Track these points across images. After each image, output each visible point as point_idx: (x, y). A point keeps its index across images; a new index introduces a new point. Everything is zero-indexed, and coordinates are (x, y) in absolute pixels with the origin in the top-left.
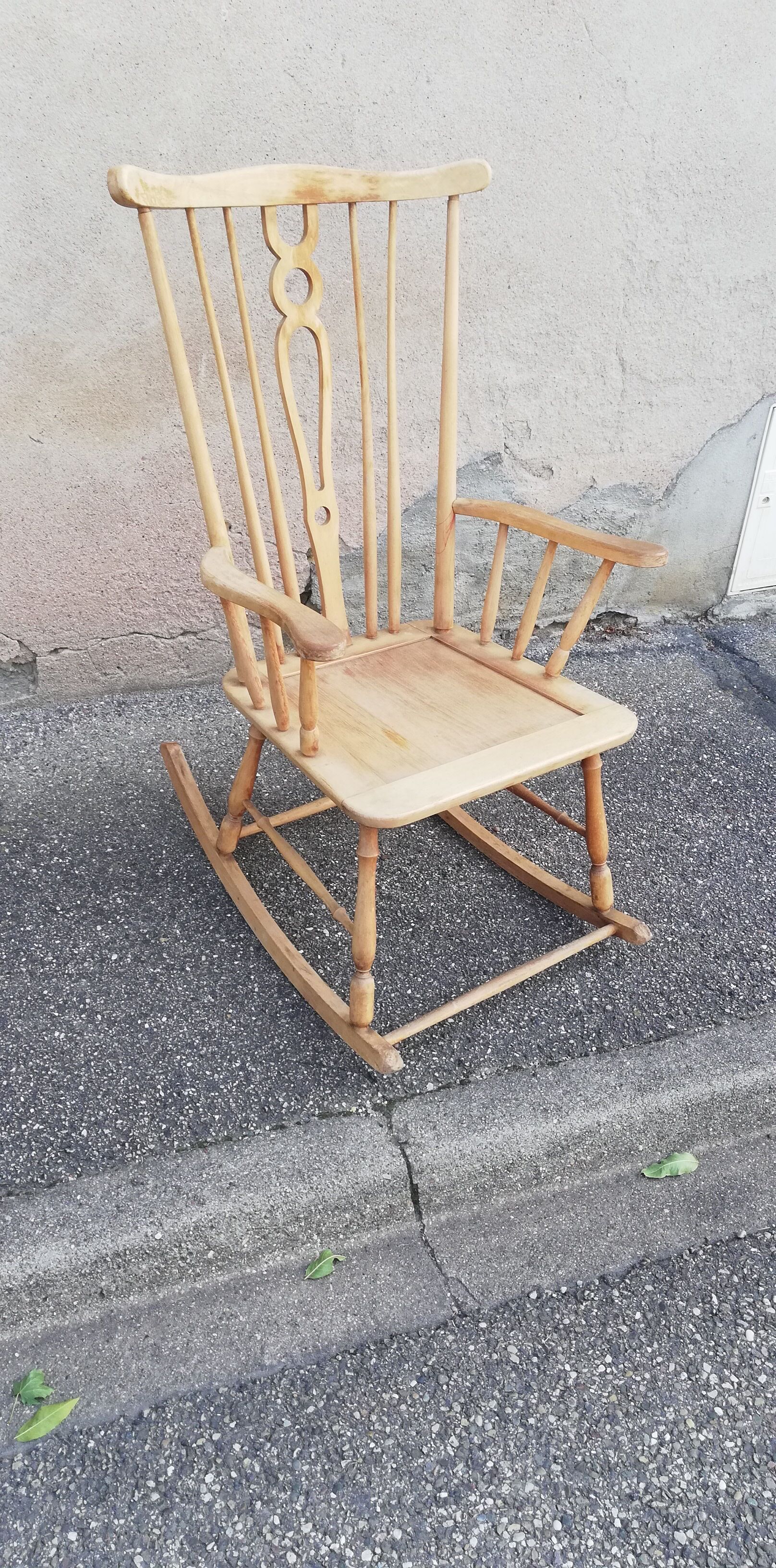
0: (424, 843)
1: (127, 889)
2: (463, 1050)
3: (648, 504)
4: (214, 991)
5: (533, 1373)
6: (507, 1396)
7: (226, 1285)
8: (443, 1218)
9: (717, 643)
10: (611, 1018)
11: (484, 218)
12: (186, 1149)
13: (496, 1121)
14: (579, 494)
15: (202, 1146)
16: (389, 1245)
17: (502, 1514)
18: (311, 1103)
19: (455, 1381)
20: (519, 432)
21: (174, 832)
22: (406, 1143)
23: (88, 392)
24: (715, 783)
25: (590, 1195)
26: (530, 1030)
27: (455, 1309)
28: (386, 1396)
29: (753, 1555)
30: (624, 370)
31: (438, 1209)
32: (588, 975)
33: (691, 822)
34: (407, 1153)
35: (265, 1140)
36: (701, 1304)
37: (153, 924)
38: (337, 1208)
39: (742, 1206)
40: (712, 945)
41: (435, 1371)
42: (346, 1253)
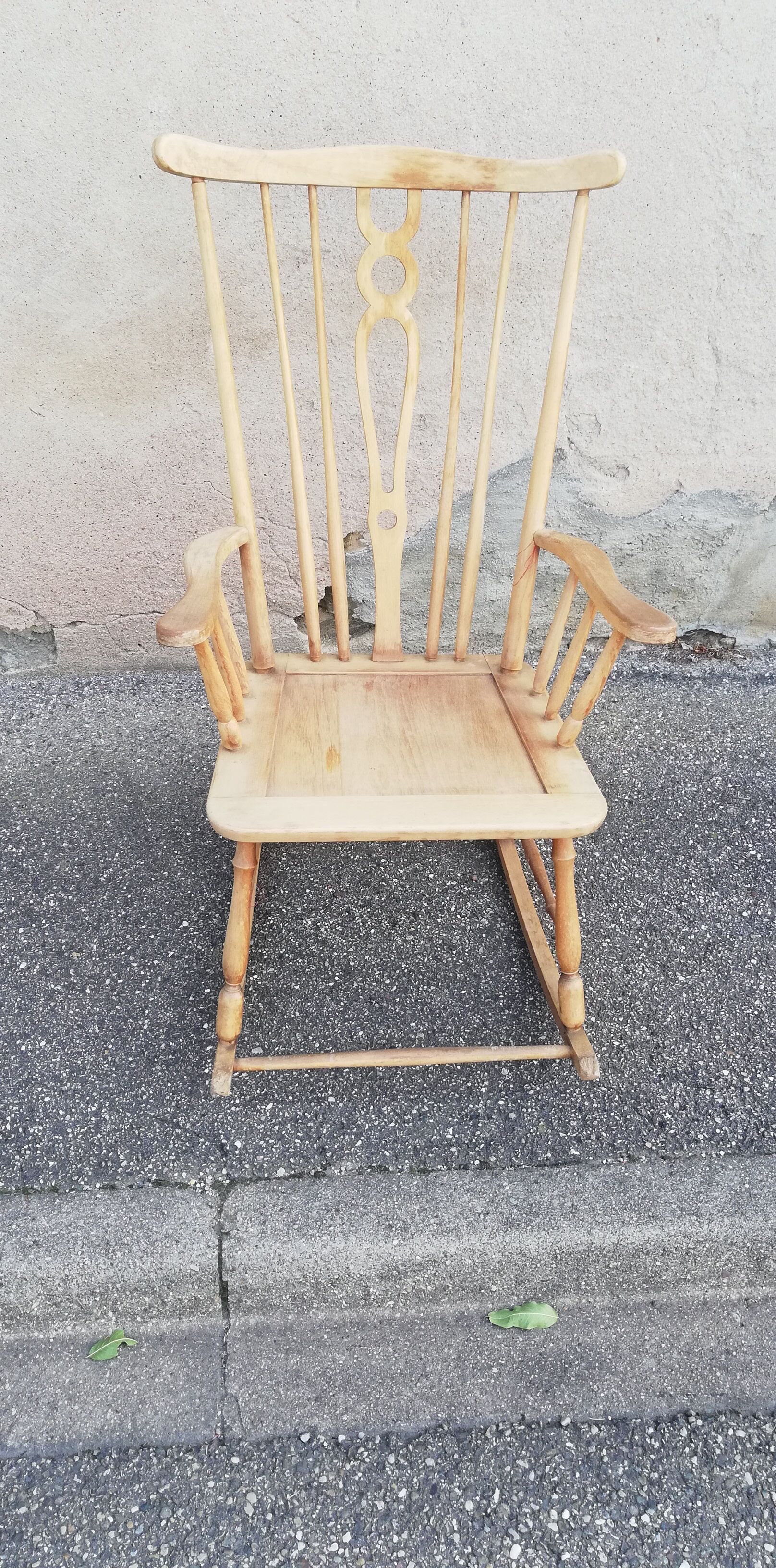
0: (388, 883)
1: (65, 890)
2: (331, 1137)
3: (750, 513)
4: (103, 1021)
5: (261, 1532)
6: (221, 1552)
7: (10, 1345)
8: (252, 1321)
12: (10, 1192)
13: (332, 1228)
14: (661, 498)
15: (26, 1192)
16: (187, 1339)
18: (151, 1166)
19: (177, 1519)
20: (586, 427)
21: (135, 834)
22: (228, 1234)
23: (88, 365)
24: (752, 856)
25: (420, 1329)
26: (414, 1126)
27: (219, 1432)
28: (101, 1517)
31: (248, 1311)
32: (505, 1072)
33: (702, 901)
34: (224, 1246)
35: (90, 1199)
36: (478, 1498)
37: (74, 934)
38: (136, 1289)
39: (583, 1386)
40: (663, 1060)
41: (161, 1502)
42: (139, 1337)
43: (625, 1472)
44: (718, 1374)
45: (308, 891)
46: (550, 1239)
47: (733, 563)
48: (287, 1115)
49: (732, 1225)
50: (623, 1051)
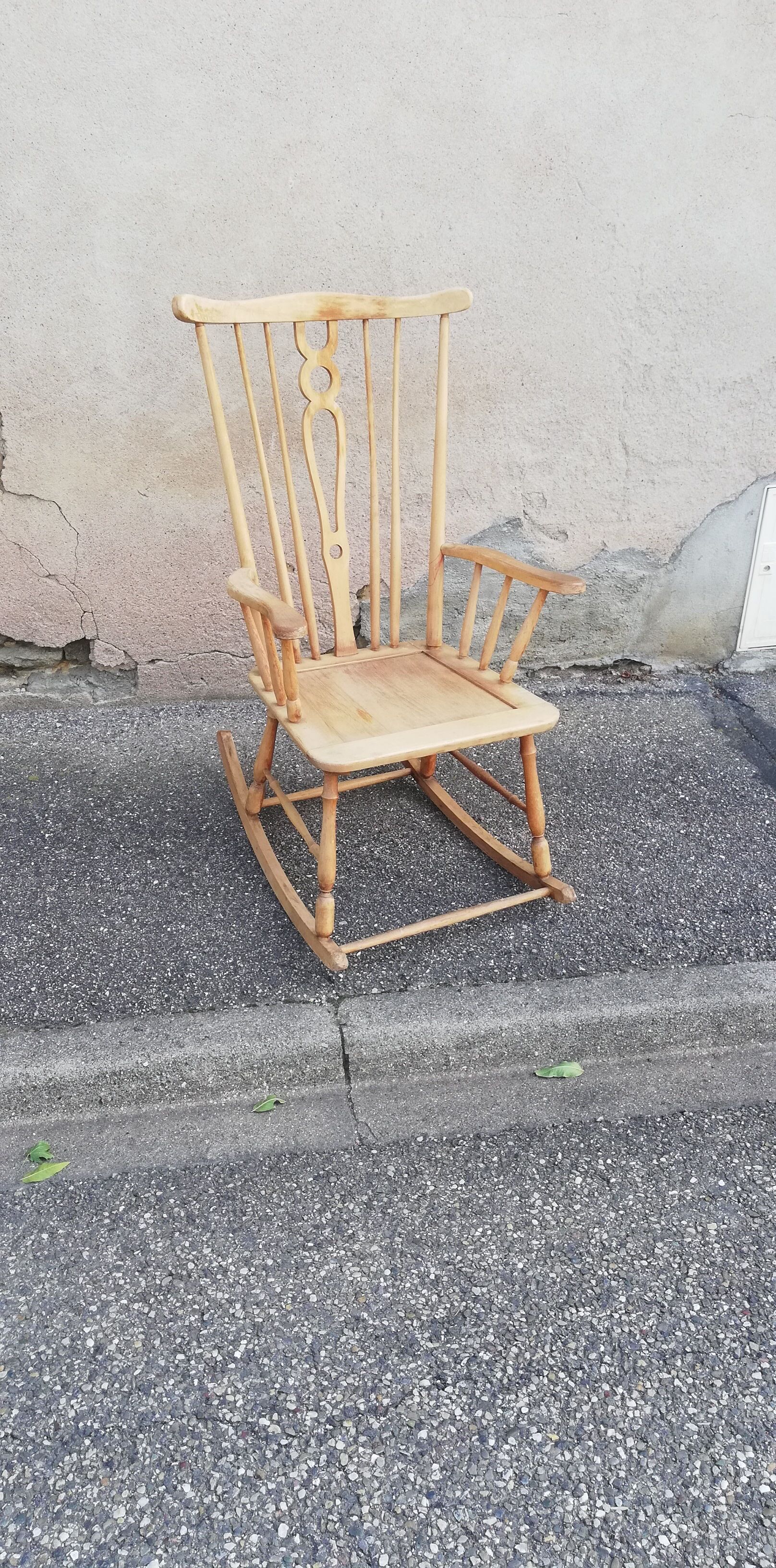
1: (176, 837)
2: (407, 968)
3: (656, 566)
4: (225, 911)
5: (402, 1183)
6: (377, 1194)
7: (193, 1110)
8: (367, 1085)
9: (723, 691)
11: (500, 331)
12: (179, 1012)
13: (419, 1016)
14: (591, 555)
15: (191, 1011)
16: (321, 1098)
17: (348, 1261)
18: (280, 992)
19: (342, 1181)
20: (536, 502)
21: (221, 801)
22: (345, 1025)
23: (184, 459)
24: (683, 798)
25: (488, 1082)
26: (466, 960)
27: (358, 1141)
28: (288, 1184)
29: (527, 1308)
30: (627, 453)
31: (363, 1077)
32: (525, 927)
33: (650, 825)
34: (344, 1030)
35: (239, 1012)
36: (547, 1158)
37: (190, 862)
38: (283, 1063)
39: (607, 1102)
40: (636, 915)
42: (287, 1099)
43: (644, 1140)
44: (700, 1091)
45: (360, 830)
46: (573, 1015)
47: (646, 605)
49: (698, 1002)
50: (607, 912)
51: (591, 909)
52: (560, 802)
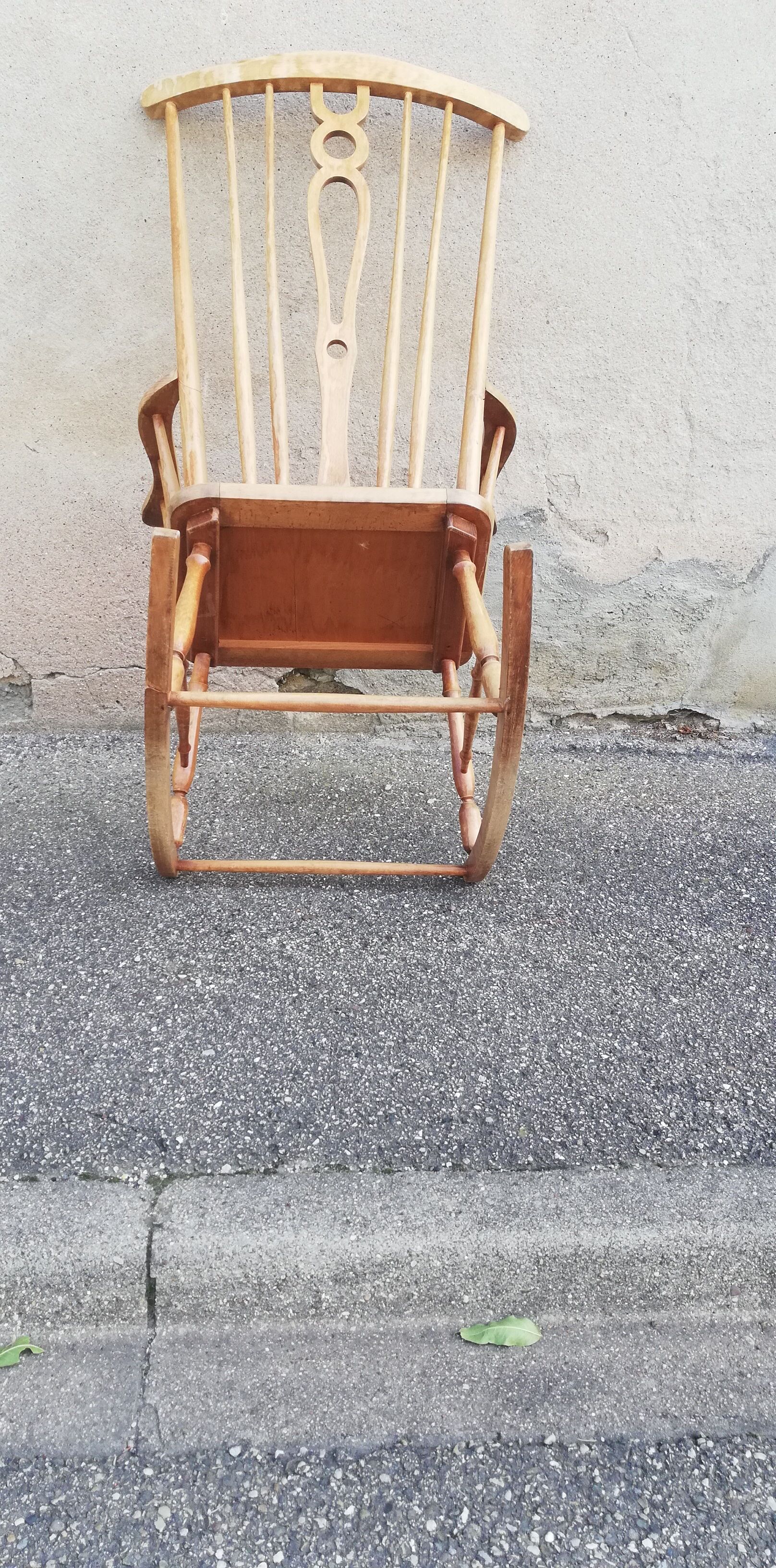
0: (360, 910)
1: (15, 907)
2: (285, 1135)
3: (728, 585)
4: (42, 1022)
5: (172, 1548)
8: (182, 1331)
10: (487, 1132)
11: (517, 243)
13: (281, 1222)
14: (640, 565)
16: (104, 1349)
18: (79, 1159)
19: (71, 1533)
20: (565, 488)
21: (96, 862)
22: (160, 1226)
24: (747, 899)
25: (379, 1344)
26: (380, 1127)
27: (131, 1445)
30: (692, 427)
31: (178, 1318)
32: (482, 1078)
33: (694, 935)
34: (154, 1237)
35: (6, 1189)
36: (442, 1518)
37: (20, 945)
38: (48, 1285)
39: (570, 1404)
40: (657, 1073)
41: (54, 1514)
42: (46, 1347)
43: (621, 1494)
44: (731, 1396)
45: (275, 914)
46: (531, 1239)
47: (714, 638)
48: (237, 1112)
49: (740, 1230)
50: (612, 1064)
51: (588, 1057)
52: (568, 892)
